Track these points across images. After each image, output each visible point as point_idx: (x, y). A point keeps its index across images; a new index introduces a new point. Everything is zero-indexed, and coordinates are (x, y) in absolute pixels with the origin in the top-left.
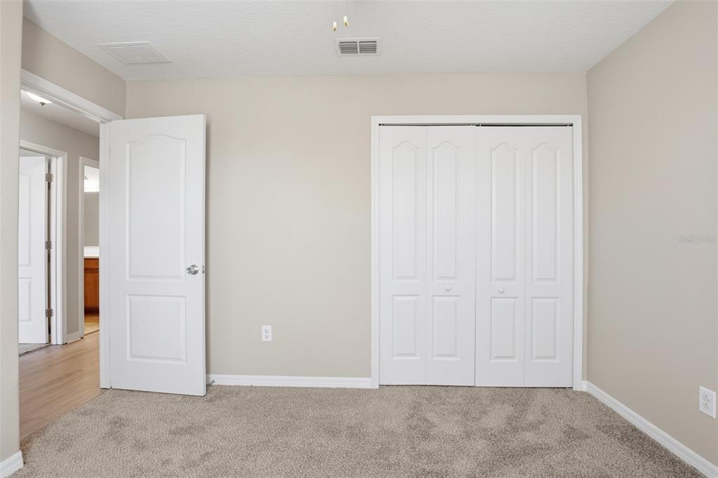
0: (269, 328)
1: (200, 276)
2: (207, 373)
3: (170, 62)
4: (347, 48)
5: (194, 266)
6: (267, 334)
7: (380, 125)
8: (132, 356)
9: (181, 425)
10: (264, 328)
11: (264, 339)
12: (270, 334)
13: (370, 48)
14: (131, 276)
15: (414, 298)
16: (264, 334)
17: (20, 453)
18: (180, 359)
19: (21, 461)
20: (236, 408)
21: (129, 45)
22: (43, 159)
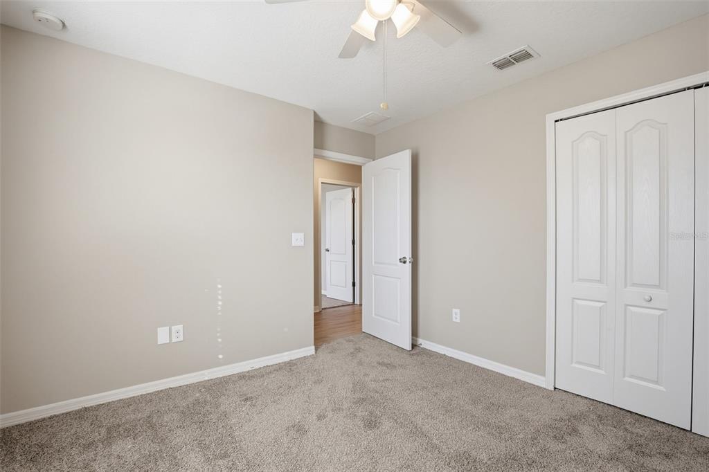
0: (458, 311)
1: (408, 266)
2: (413, 335)
3: (388, 118)
4: (501, 65)
5: (404, 258)
6: (456, 316)
7: (556, 121)
8: (375, 314)
9: (386, 361)
10: (454, 310)
11: (454, 320)
12: (458, 316)
13: (524, 56)
14: (375, 263)
15: (601, 304)
16: (454, 315)
17: (313, 347)
18: (396, 321)
19: (314, 350)
20: (423, 363)
21: (365, 117)
22: (350, 189)
